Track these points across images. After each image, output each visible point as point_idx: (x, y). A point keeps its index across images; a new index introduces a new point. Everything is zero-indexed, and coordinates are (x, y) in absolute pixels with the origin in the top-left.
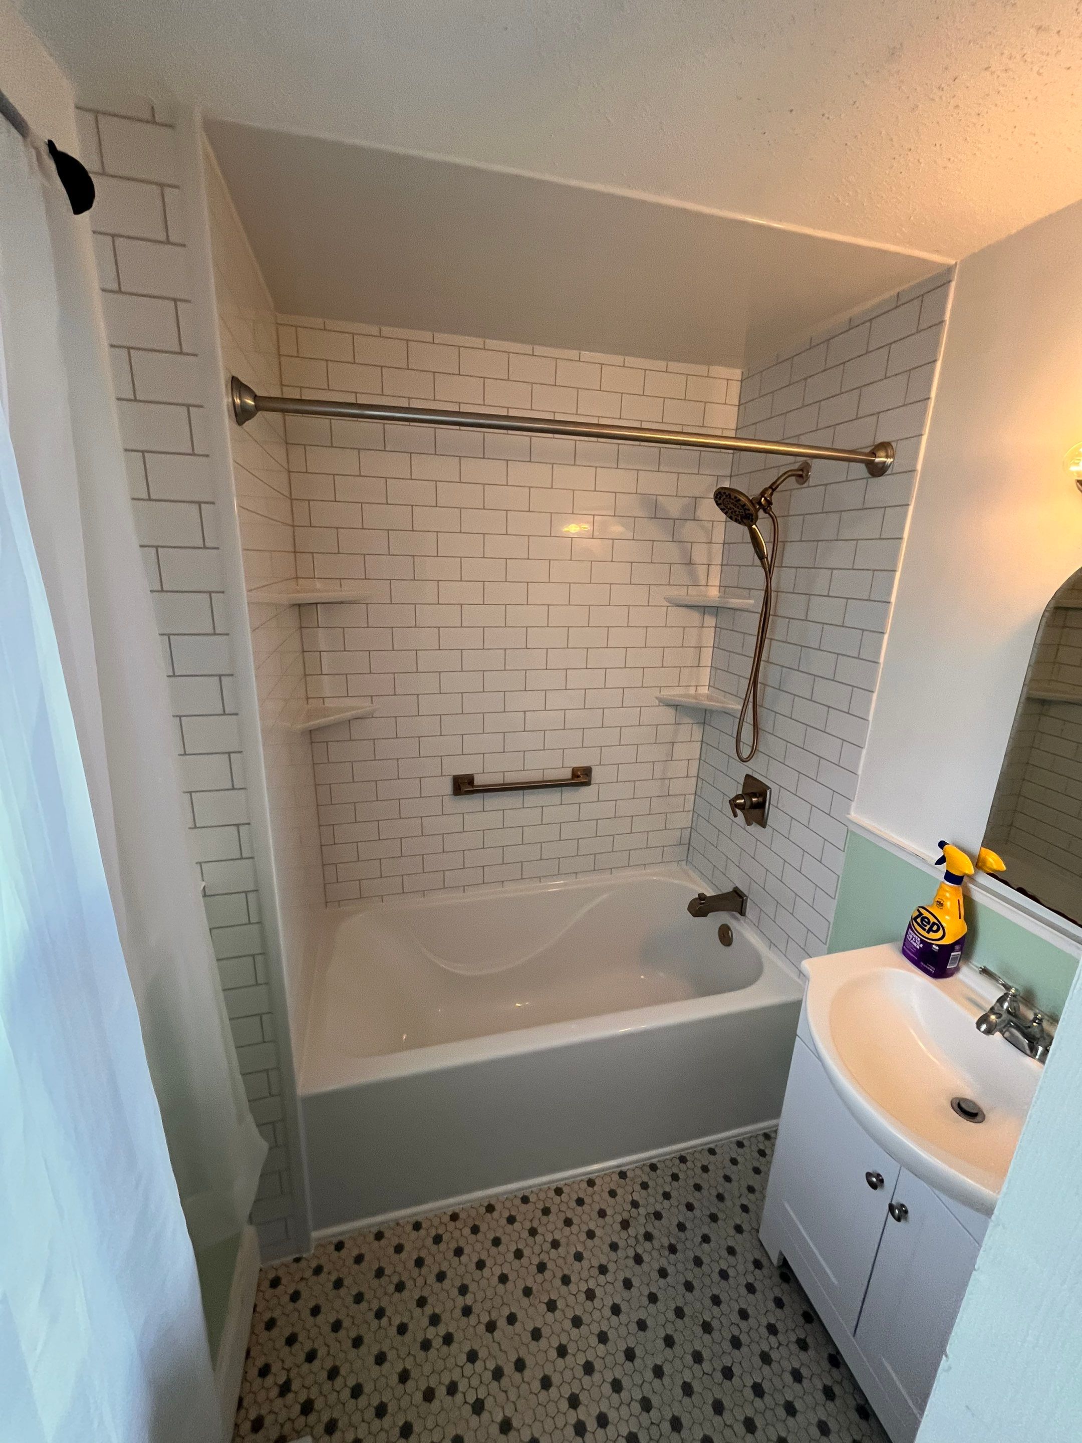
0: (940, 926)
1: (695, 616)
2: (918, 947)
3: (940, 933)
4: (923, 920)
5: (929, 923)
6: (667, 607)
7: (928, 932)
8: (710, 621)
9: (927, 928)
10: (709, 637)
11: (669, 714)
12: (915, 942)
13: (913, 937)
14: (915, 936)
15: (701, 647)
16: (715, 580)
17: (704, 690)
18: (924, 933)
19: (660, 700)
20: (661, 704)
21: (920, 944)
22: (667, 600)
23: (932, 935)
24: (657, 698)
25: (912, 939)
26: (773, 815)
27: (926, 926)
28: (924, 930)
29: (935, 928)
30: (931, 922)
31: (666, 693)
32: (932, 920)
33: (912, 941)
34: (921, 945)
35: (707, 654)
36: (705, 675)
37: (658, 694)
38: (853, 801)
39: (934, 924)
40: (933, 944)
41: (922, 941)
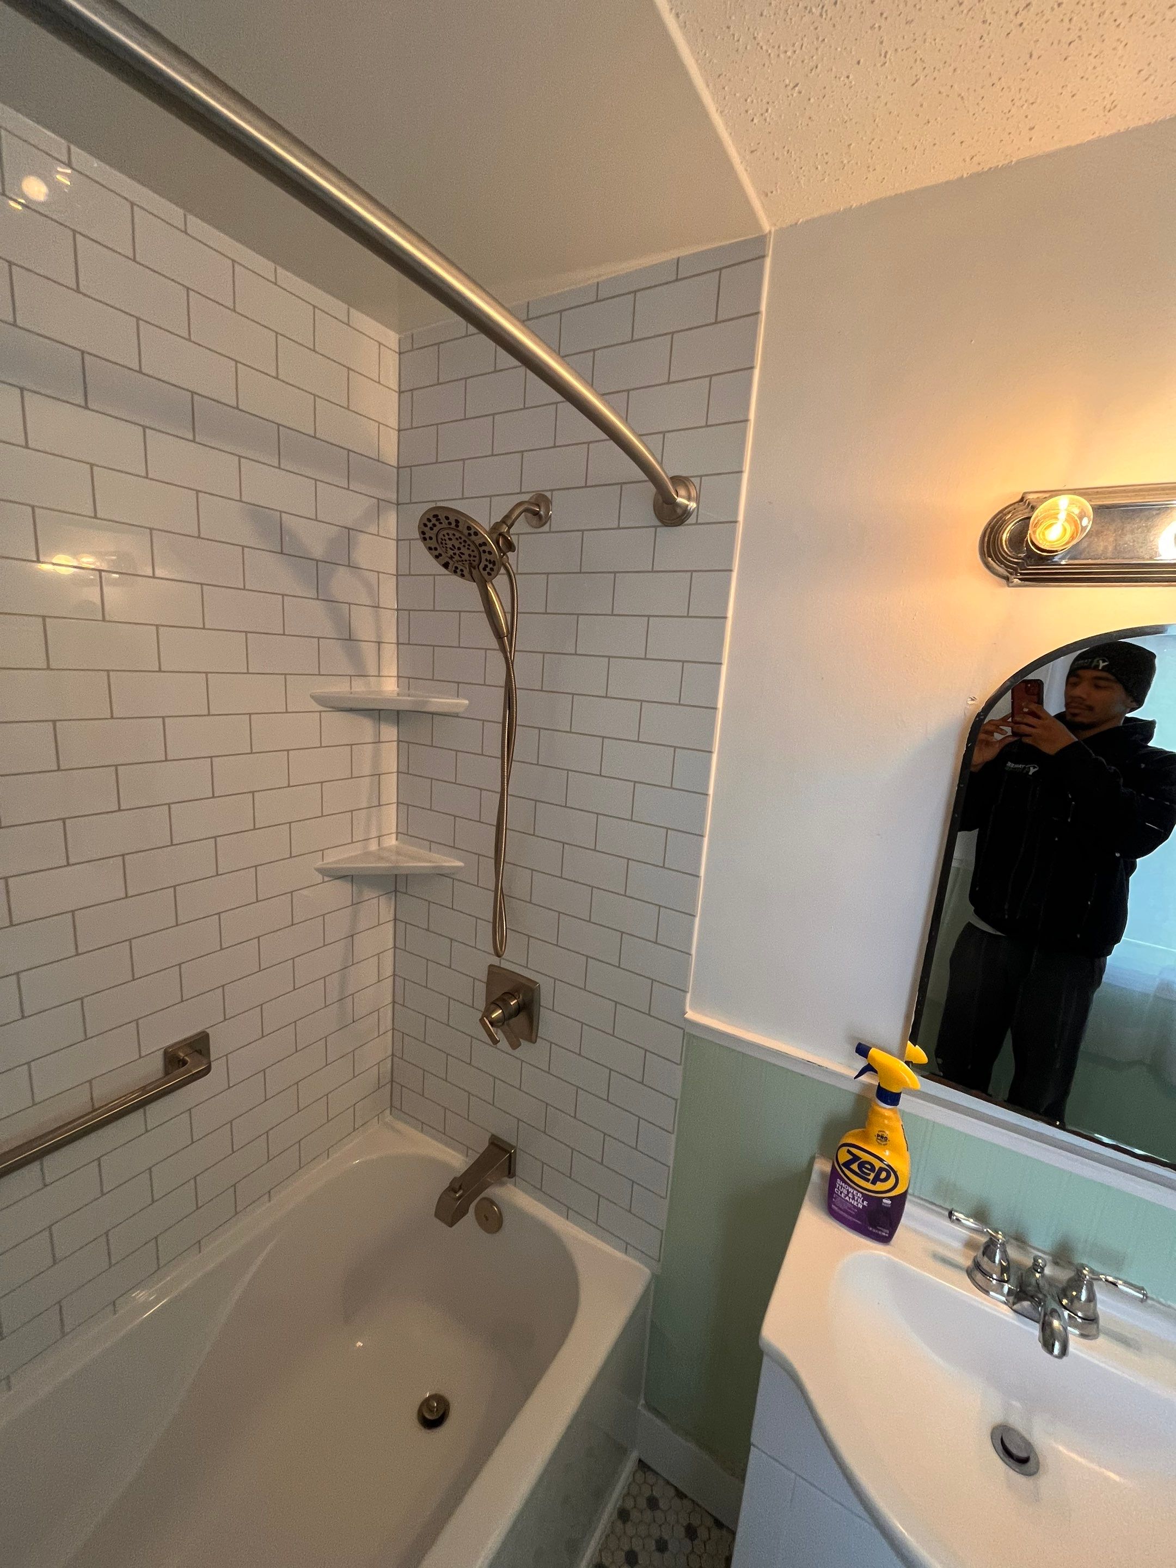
0: (890, 1171)
1: (366, 726)
2: (861, 1207)
3: (892, 1180)
4: (861, 1166)
5: (873, 1168)
6: (320, 712)
7: (874, 1183)
8: (390, 732)
9: (871, 1177)
10: (390, 759)
11: (341, 892)
12: (853, 1199)
13: (848, 1192)
14: (850, 1190)
15: (379, 775)
16: (391, 669)
17: (391, 841)
18: (869, 1186)
19: (323, 871)
20: (326, 879)
21: (863, 1202)
22: (318, 699)
23: (880, 1186)
24: (320, 870)
25: (847, 1195)
26: (548, 1021)
27: (869, 1175)
28: (868, 1180)
29: (883, 1175)
30: (877, 1169)
31: (333, 858)
32: (878, 1164)
33: (847, 1198)
34: (865, 1203)
35: (390, 785)
36: (390, 815)
37: (319, 864)
38: (688, 992)
39: (881, 1169)
40: (884, 1198)
41: (865, 1197)
